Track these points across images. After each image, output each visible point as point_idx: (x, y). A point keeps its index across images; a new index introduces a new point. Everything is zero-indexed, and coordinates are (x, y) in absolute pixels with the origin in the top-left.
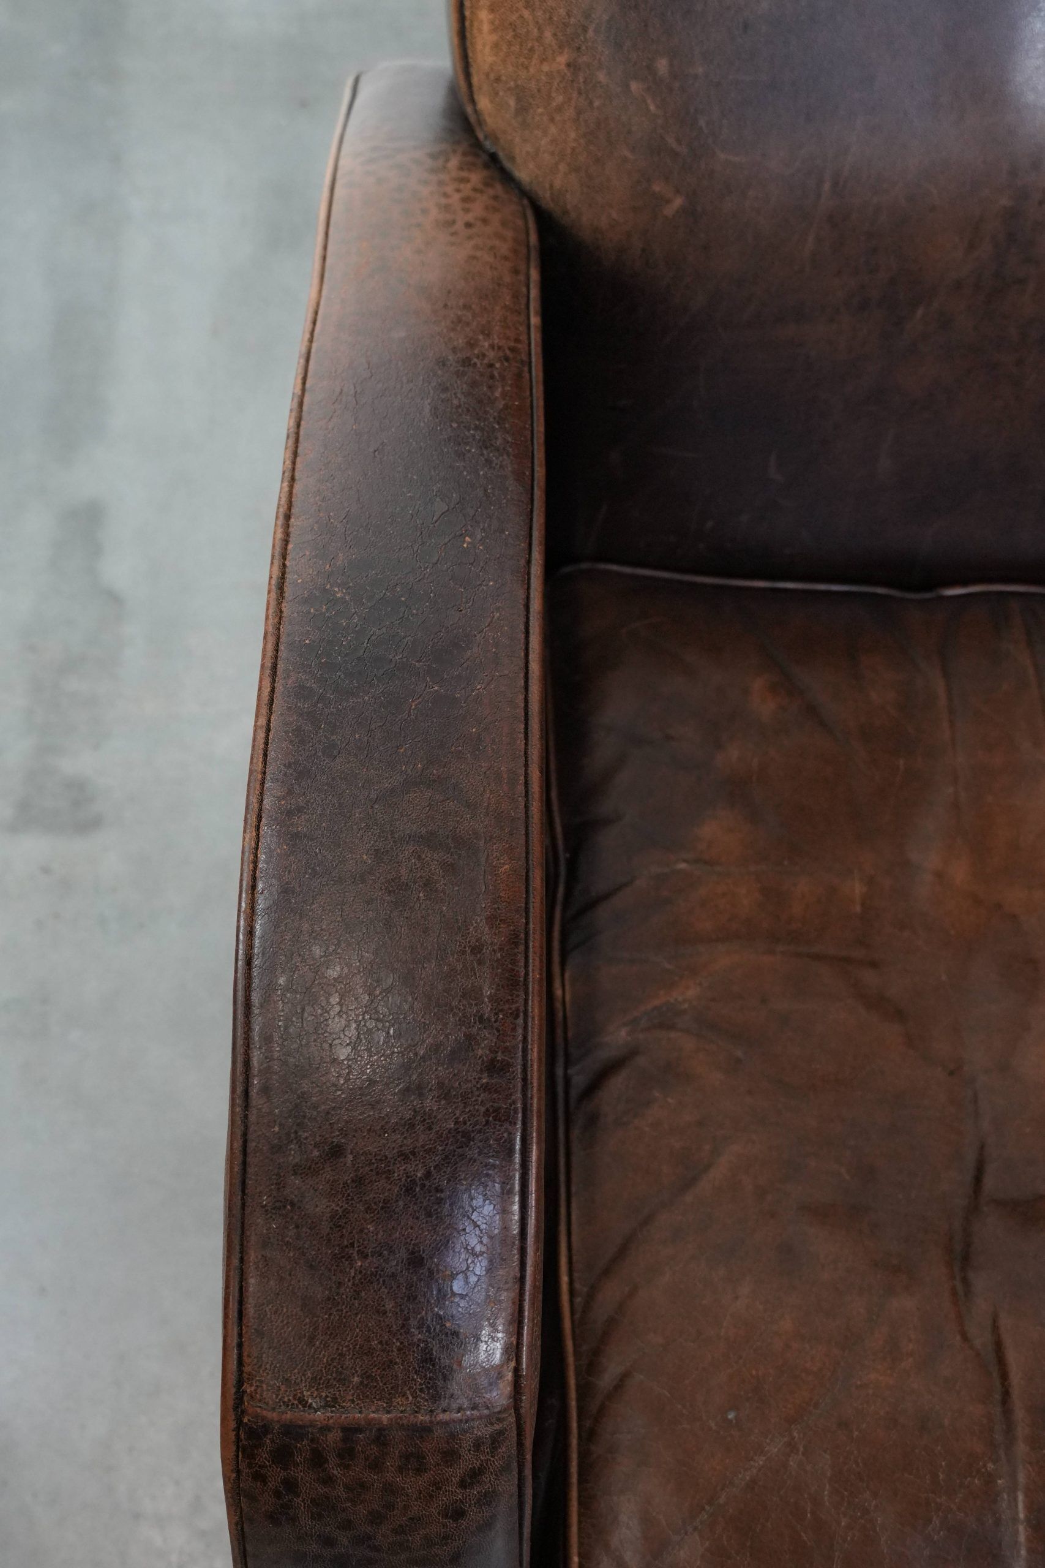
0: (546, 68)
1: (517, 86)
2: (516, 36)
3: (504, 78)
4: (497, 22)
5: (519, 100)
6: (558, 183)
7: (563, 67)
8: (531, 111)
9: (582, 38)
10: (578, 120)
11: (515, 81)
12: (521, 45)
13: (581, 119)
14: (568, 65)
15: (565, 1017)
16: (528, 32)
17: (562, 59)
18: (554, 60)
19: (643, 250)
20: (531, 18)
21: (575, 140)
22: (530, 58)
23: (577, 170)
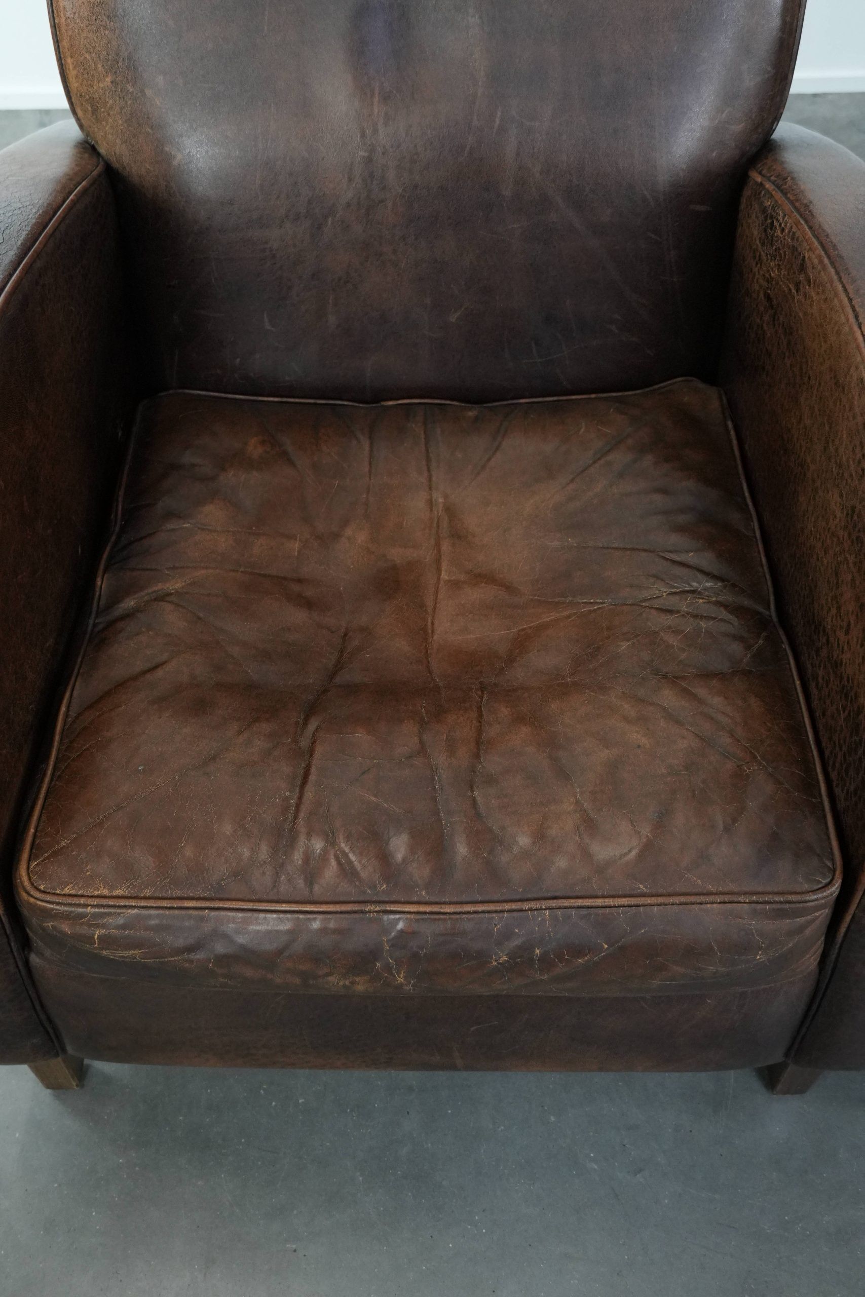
0: (101, 85)
1: (90, 98)
2: (84, 69)
3: (83, 94)
4: (75, 63)
5: (92, 106)
6: (118, 152)
7: (109, 83)
8: (99, 111)
9: (116, 66)
10: (121, 112)
11: (88, 95)
12: (88, 74)
13: (123, 112)
14: (112, 82)
15: (100, 595)
16: (90, 66)
17: (108, 79)
18: (105, 80)
19: (166, 186)
20: (90, 58)
21: (122, 125)
22: (93, 81)
23: (125, 142)
